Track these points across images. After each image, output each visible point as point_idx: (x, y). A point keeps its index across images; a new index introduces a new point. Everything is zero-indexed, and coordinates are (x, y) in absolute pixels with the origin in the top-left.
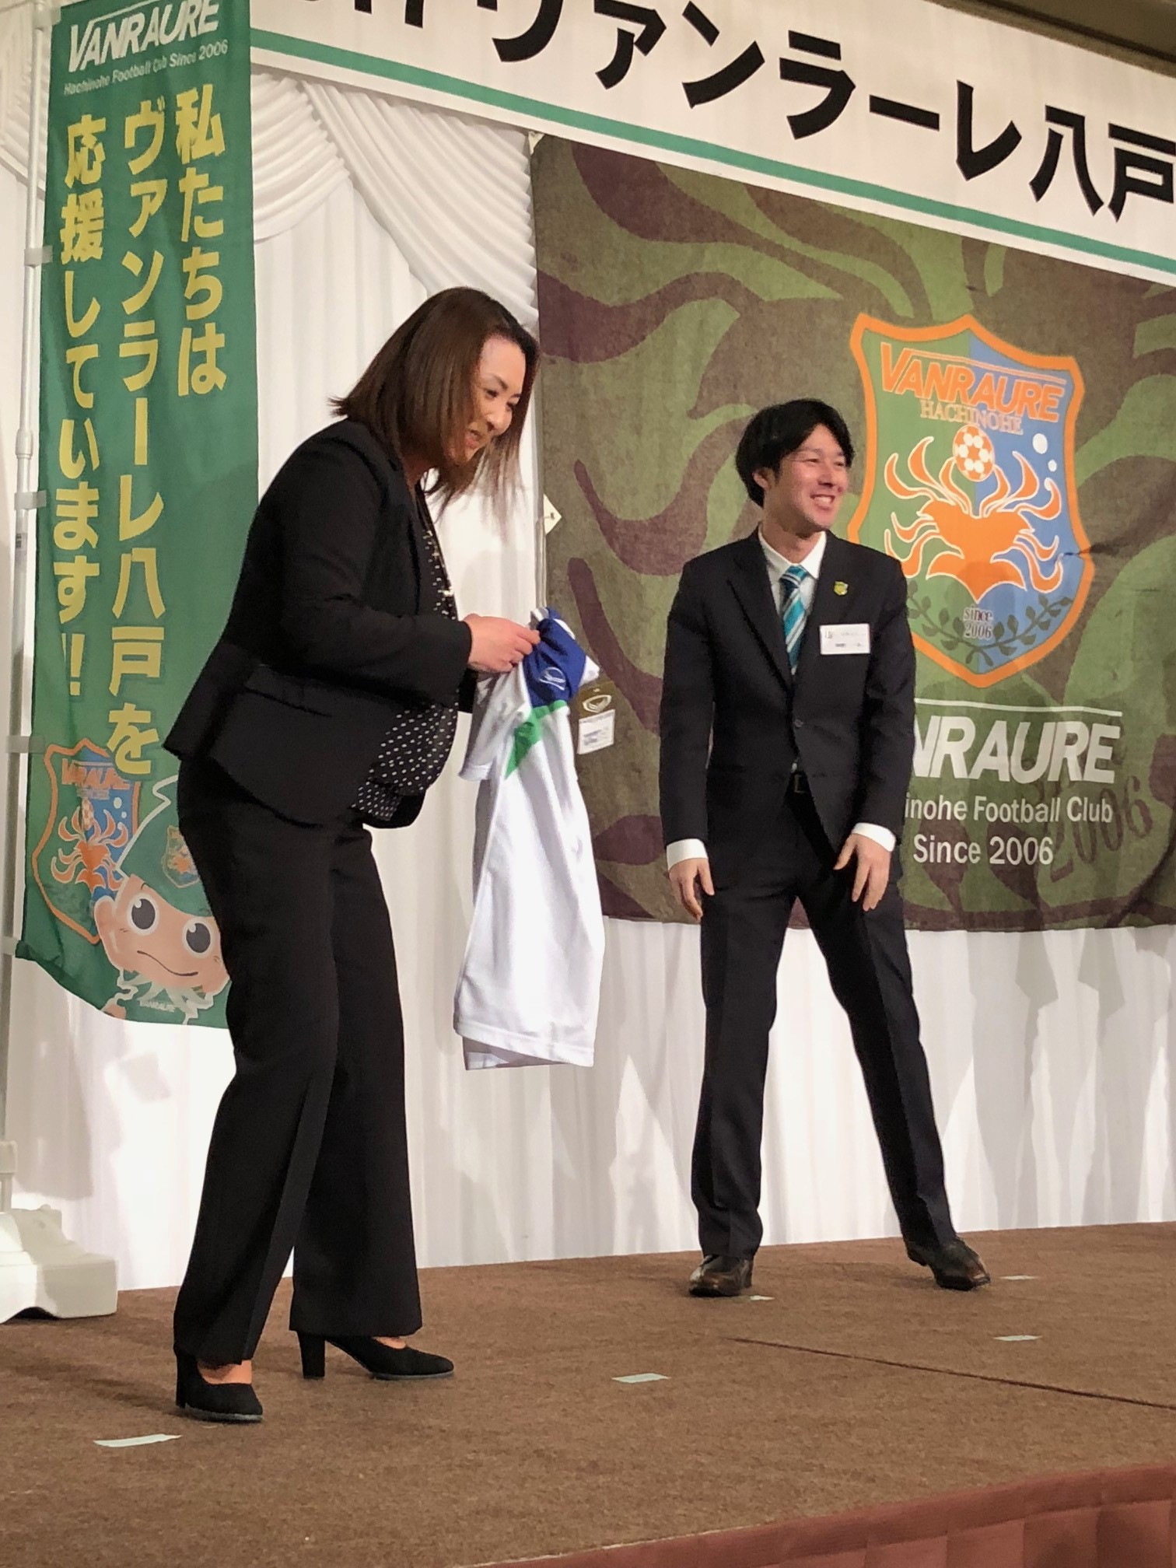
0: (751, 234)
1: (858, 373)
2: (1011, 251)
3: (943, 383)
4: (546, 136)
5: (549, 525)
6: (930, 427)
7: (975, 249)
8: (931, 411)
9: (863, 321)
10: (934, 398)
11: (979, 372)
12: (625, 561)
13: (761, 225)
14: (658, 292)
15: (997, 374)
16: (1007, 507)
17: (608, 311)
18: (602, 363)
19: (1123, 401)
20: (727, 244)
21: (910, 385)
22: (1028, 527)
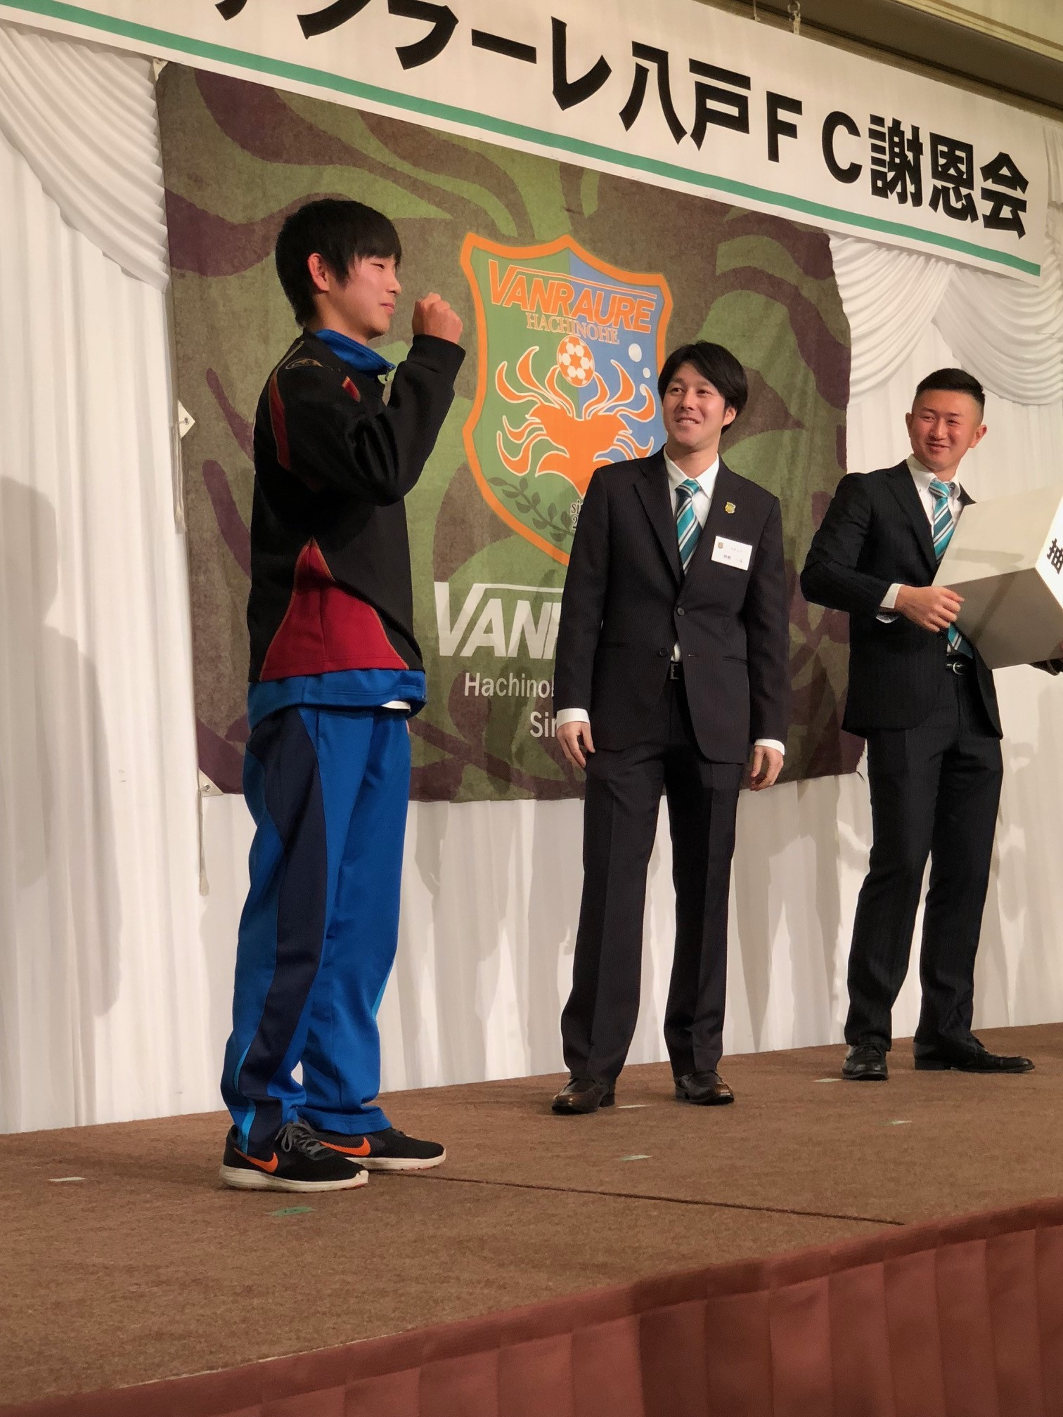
0: (366, 157)
1: (469, 287)
2: (604, 176)
3: (546, 297)
4: (170, 62)
5: (184, 430)
6: (535, 337)
7: (571, 174)
8: (535, 322)
9: (471, 239)
10: (538, 311)
11: (579, 287)
13: (373, 148)
14: (281, 211)
15: (595, 289)
16: (607, 410)
17: (233, 227)
18: (228, 277)
19: (707, 314)
20: (344, 166)
21: (518, 299)
22: (627, 430)
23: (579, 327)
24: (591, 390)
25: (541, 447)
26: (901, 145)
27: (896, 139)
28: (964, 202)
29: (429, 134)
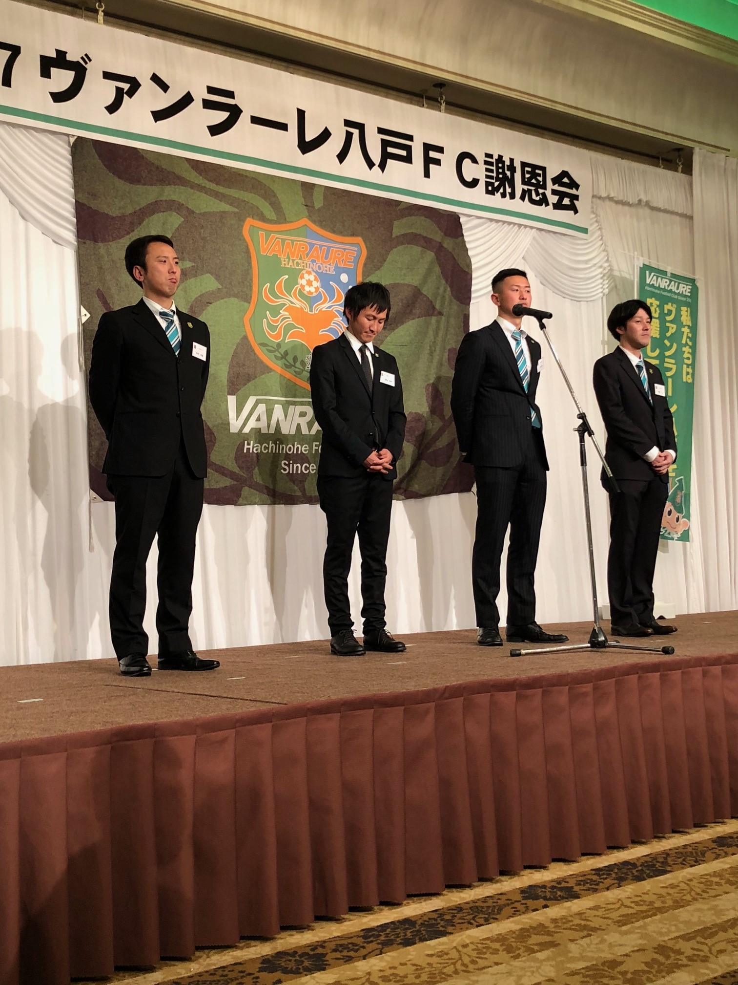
0: (189, 181)
1: (247, 246)
2: (327, 188)
3: (293, 250)
4: (78, 137)
5: (84, 319)
6: (286, 271)
7: (308, 188)
8: (285, 263)
9: (249, 221)
10: (288, 257)
11: (312, 245)
13: (193, 176)
14: (140, 209)
15: (321, 246)
16: (327, 308)
17: (113, 218)
18: (110, 243)
19: (387, 257)
20: (176, 186)
21: (275, 251)
22: (339, 317)
23: (311, 265)
24: (318, 298)
25: (289, 327)
26: (503, 168)
27: (500, 165)
28: (541, 196)
29: (225, 169)
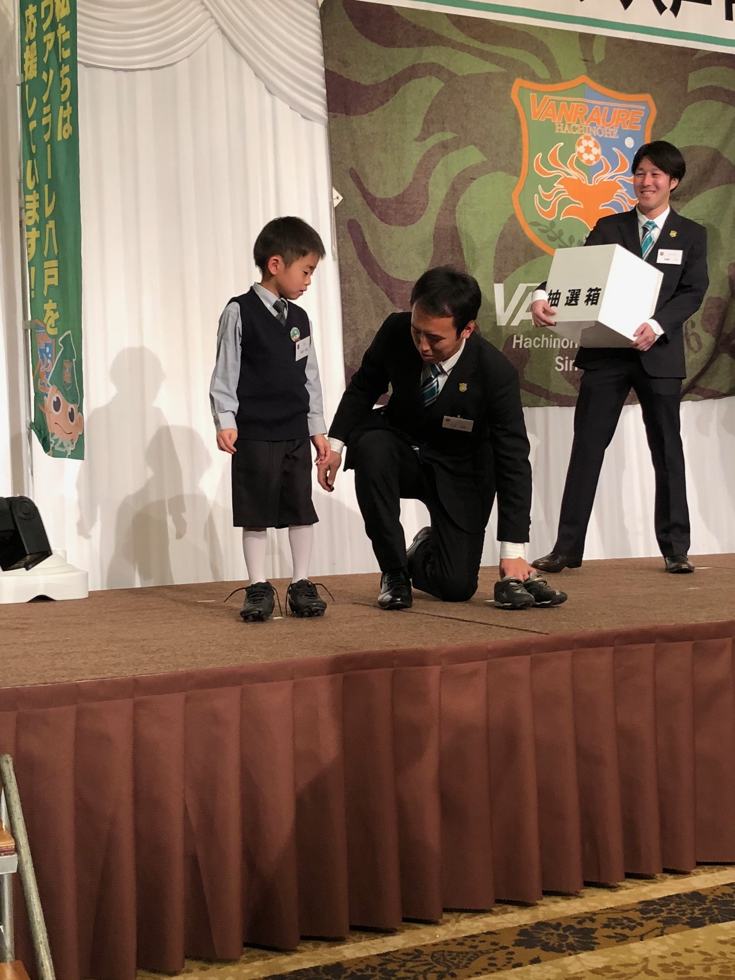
0: (450, 40)
1: (516, 111)
2: (609, 39)
3: (569, 113)
5: (336, 203)
6: (560, 138)
7: (586, 39)
8: (561, 129)
9: (518, 82)
10: (564, 122)
11: (591, 106)
12: (382, 220)
13: (456, 35)
14: (396, 75)
15: (602, 107)
16: (609, 178)
17: (366, 87)
18: (363, 116)
19: (681, 116)
20: (436, 47)
21: (549, 115)
22: (622, 189)
23: (590, 130)
24: (598, 167)
25: (564, 202)
29: (490, 23)
